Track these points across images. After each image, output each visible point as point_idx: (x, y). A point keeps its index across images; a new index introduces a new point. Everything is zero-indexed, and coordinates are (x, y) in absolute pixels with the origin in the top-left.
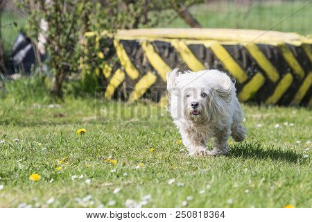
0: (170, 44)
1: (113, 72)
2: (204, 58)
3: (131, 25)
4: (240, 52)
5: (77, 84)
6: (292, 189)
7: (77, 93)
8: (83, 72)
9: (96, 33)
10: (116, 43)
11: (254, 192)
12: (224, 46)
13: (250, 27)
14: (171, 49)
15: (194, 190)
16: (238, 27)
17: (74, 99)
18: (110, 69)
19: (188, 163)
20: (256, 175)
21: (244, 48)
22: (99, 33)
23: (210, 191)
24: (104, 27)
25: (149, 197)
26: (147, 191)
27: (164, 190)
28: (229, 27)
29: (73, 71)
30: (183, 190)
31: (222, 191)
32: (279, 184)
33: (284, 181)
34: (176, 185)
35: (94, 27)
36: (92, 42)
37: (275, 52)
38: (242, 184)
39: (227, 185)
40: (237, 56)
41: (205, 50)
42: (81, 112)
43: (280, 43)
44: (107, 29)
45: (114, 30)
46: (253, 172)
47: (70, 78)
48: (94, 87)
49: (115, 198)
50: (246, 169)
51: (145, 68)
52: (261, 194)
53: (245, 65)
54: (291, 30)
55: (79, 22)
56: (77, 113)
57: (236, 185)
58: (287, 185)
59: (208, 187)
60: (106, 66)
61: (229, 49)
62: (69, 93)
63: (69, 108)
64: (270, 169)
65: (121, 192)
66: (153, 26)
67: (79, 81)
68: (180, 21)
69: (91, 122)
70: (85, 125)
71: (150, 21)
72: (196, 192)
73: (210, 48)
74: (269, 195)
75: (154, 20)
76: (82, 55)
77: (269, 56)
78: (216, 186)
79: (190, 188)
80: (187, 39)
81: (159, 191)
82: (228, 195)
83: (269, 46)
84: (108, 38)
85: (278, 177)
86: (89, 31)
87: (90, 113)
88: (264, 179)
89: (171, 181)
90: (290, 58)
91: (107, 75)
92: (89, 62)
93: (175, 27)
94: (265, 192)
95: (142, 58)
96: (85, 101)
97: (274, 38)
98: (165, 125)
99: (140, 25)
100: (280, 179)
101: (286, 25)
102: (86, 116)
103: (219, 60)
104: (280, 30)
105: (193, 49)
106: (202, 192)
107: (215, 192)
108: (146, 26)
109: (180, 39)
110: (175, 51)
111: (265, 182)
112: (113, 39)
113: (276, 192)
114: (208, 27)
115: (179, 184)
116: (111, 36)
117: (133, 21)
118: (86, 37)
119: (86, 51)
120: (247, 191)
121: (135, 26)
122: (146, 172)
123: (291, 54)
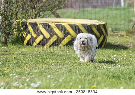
0: (49, 24)
1: (27, 35)
2: (62, 30)
3: (34, 17)
4: (76, 27)
5: (13, 40)
6: (95, 79)
7: (13, 43)
8: (15, 35)
9: (20, 20)
10: (28, 24)
11: (81, 80)
12: (69, 25)
13: (79, 18)
14: (49, 26)
15: (57, 80)
16: (75, 18)
17: (12, 45)
18: (26, 34)
19: (55, 69)
20: (81, 74)
21: (77, 26)
22: (21, 20)
23: (64, 80)
24: (23, 17)
25: (40, 82)
26: (39, 80)
27: (46, 80)
28: (71, 18)
29: (11, 34)
30: (53, 80)
31: (68, 80)
32: (90, 77)
33: (92, 76)
34: (51, 78)
35: (19, 18)
36: (19, 23)
37: (89, 27)
38: (76, 77)
39: (70, 78)
40: (74, 29)
41: (62, 26)
42: (14, 50)
43: (91, 24)
44: (25, 19)
45: (27, 19)
46: (80, 73)
47: (10, 37)
48: (20, 40)
49: (27, 82)
50: (78, 72)
51: (39, 33)
52: (83, 81)
53: (77, 32)
54: (95, 19)
55: (14, 16)
56: (13, 50)
57: (73, 78)
58: (93, 77)
59: (63, 78)
60: (24, 33)
61: (71, 26)
62: (10, 43)
63: (10, 48)
64: (86, 72)
65: (29, 80)
66: (42, 18)
67: (14, 38)
68: (52, 15)
69: (18, 54)
70: (16, 55)
71: (41, 15)
72: (58, 80)
73: (64, 26)
74: (86, 81)
75: (42, 15)
76: (15, 28)
77: (87, 29)
78: (66, 78)
79: (56, 79)
80: (55, 22)
81: (44, 80)
82: (70, 81)
83: (86, 25)
84: (25, 22)
85: (90, 75)
86: (17, 19)
87: (18, 50)
88: (84, 75)
89: (49, 76)
90: (94, 30)
91: (24, 36)
92: (18, 31)
93: (51, 18)
94: (85, 80)
95: (38, 30)
96: (16, 46)
97: (88, 22)
98: (47, 55)
99: (37, 17)
100: (91, 75)
101: (93, 17)
102: (16, 51)
103: (67, 30)
104: (91, 19)
105: (58, 26)
106: (60, 80)
107: (65, 80)
108: (39, 17)
109: (52, 22)
110: (51, 27)
111: (85, 76)
112: (27, 22)
113: (89, 80)
114: (63, 18)
115: (52, 77)
116: (26, 21)
117: (35, 16)
118: (16, 22)
119: (16, 27)
120: (78, 80)
121: (35, 18)
122: (39, 73)
123: (95, 28)
